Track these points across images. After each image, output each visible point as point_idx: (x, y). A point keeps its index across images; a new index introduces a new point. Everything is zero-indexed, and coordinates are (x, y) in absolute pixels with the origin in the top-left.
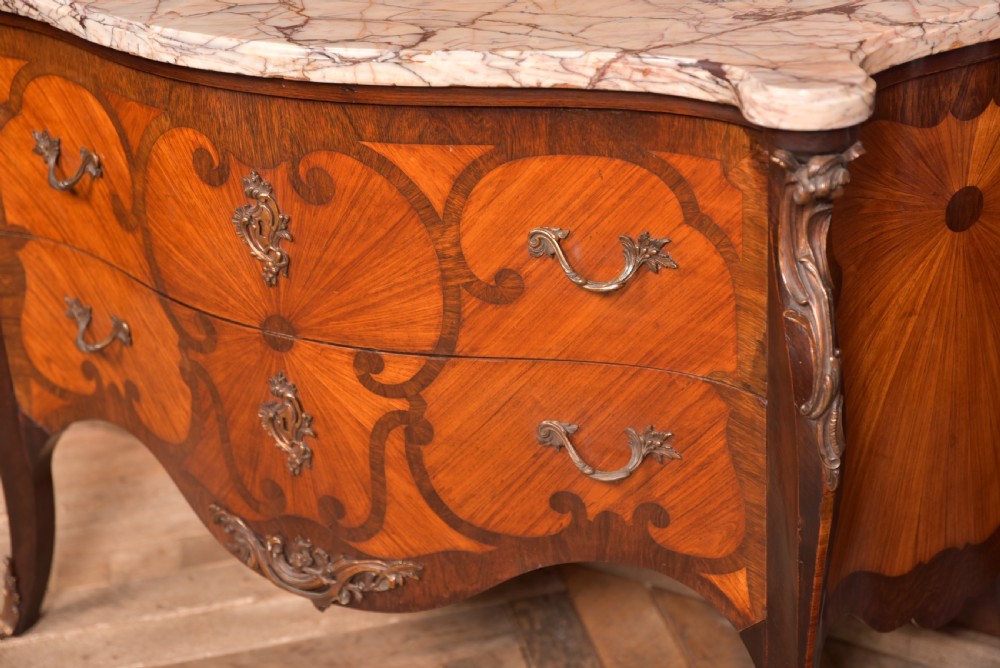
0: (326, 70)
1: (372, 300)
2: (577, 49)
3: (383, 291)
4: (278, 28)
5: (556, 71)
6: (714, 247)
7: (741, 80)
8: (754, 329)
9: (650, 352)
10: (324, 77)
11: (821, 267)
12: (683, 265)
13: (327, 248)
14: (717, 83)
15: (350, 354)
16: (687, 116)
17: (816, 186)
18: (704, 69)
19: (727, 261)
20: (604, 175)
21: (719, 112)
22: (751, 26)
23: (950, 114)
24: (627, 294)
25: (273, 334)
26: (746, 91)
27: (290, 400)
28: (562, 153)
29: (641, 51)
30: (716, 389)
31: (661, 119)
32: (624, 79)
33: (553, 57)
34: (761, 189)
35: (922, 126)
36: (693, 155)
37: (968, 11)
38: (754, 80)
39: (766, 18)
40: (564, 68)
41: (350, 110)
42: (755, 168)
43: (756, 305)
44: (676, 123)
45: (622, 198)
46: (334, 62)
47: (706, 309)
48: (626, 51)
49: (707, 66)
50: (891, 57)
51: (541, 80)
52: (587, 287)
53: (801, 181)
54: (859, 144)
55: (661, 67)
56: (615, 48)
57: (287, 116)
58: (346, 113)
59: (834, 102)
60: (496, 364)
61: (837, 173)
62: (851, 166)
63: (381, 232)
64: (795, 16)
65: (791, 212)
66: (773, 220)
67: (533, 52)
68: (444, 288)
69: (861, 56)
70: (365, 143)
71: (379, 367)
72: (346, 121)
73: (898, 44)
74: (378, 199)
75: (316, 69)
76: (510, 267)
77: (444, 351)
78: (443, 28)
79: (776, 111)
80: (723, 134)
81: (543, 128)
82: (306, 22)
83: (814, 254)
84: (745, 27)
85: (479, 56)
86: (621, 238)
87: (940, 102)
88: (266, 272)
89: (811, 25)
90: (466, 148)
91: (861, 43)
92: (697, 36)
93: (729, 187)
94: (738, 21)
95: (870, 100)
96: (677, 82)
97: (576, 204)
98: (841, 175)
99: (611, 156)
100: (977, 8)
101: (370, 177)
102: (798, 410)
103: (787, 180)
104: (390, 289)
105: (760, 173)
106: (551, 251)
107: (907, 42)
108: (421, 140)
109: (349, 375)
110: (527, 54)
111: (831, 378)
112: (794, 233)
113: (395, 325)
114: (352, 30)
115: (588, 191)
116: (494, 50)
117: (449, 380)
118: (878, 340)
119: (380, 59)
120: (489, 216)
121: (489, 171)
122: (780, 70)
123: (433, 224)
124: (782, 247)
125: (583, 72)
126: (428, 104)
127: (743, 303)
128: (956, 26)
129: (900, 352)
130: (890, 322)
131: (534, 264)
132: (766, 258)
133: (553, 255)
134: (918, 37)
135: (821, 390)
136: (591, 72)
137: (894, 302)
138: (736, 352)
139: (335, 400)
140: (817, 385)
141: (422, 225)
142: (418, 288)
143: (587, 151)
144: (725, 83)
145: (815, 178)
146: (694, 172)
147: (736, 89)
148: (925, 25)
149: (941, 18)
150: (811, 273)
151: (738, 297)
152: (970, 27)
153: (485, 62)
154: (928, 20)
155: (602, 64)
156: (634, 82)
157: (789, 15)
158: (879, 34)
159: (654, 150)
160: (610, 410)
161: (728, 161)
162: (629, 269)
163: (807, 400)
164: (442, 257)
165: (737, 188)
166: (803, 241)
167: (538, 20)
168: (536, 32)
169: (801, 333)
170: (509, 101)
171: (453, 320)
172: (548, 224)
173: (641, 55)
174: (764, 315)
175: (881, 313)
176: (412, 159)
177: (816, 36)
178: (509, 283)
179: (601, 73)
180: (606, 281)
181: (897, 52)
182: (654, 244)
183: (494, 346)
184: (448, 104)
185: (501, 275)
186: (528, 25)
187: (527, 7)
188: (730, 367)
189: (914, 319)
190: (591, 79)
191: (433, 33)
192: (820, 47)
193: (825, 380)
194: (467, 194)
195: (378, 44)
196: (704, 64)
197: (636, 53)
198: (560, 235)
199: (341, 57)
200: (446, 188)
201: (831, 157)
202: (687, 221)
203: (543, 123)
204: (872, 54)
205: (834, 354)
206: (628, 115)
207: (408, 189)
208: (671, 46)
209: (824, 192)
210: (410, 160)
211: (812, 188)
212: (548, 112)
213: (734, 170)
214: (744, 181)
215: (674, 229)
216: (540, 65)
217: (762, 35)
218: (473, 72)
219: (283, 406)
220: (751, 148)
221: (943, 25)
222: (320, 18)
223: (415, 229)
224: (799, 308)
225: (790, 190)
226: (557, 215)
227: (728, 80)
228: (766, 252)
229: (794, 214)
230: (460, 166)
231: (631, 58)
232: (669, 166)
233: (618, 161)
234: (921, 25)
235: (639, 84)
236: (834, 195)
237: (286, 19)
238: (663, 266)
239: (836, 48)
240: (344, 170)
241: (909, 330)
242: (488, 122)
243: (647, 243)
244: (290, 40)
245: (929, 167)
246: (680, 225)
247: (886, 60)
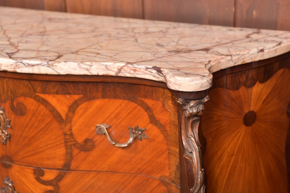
0: (23, 68)
1: (40, 150)
2: (112, 62)
3: (44, 146)
4: (7, 54)
5: (104, 69)
6: (160, 132)
7: (166, 74)
8: (175, 161)
9: (140, 169)
10: (22, 71)
11: (196, 139)
12: (150, 138)
13: (24, 131)
14: (159, 74)
15: (32, 169)
16: (150, 86)
17: (192, 111)
18: (154, 70)
19: (165, 136)
20: (122, 106)
21: (160, 84)
22: (173, 55)
23: (243, 86)
24: (131, 148)
25: (5, 162)
26: (168, 77)
27: (10, 187)
28: (107, 98)
29: (134, 63)
30: (163, 182)
31: (141, 86)
32: (127, 73)
33: (103, 65)
34: (175, 111)
35: (233, 90)
36: (152, 99)
37: (247, 51)
38: (171, 74)
39: (178, 52)
40: (106, 68)
41: (32, 83)
42: (173, 104)
43: (175, 152)
44: (146, 88)
45: (129, 114)
46: (25, 65)
47: (158, 153)
48: (128, 63)
49: (155, 69)
50: (220, 66)
51: (99, 72)
52: (116, 145)
53: (187, 109)
54: (207, 96)
55: (140, 69)
56: (124, 62)
57: (9, 84)
58: (30, 83)
59: (197, 82)
60: (85, 173)
61: (200, 107)
62: (205, 104)
63: (43, 125)
64: (189, 52)
65: (185, 120)
66: (180, 122)
67: (96, 63)
68: (66, 146)
69: (209, 66)
70: (38, 94)
71: (43, 174)
72: (30, 86)
73: (223, 62)
74: (42, 114)
75: (19, 68)
76: (89, 138)
77: (66, 168)
78: (66, 54)
79: (178, 85)
80: (162, 92)
81: (100, 89)
82: (17, 51)
83: (194, 134)
84: (171, 55)
85: (77, 64)
86: (128, 128)
87: (239, 81)
88: (2, 140)
89: (193, 55)
90: (73, 96)
91: (210, 61)
92: (153, 58)
93: (165, 110)
94: (169, 53)
95: (211, 81)
96: (146, 74)
97: (112, 116)
98: (201, 107)
99: (124, 99)
100: (250, 50)
101: (39, 106)
102: (189, 191)
103: (183, 109)
104: (47, 146)
105: (175, 106)
106: (104, 133)
107: (226, 61)
108: (57, 93)
109: (32, 177)
110: (94, 63)
111: (200, 179)
112: (187, 127)
113: (48, 159)
114: (33, 54)
115: (117, 111)
116: (83, 62)
117: (68, 179)
118: (221, 164)
119: (42, 65)
120: (82, 120)
121: (81, 104)
122: (180, 70)
123: (62, 122)
124: (183, 132)
125: (113, 70)
126: (59, 80)
127: (171, 152)
128: (243, 56)
129: (229, 169)
130: (225, 158)
131: (98, 137)
132: (178, 136)
133: (105, 134)
134: (230, 60)
135: (197, 184)
136: (116, 70)
137: (226, 151)
138: (169, 169)
139: (27, 186)
140: (195, 182)
141: (58, 123)
142: (57, 145)
143: (116, 97)
144: (162, 75)
145: (192, 108)
146: (153, 105)
147: (165, 77)
148: (232, 56)
149: (238, 53)
150: (193, 141)
151: (169, 149)
152: (248, 56)
153: (79, 66)
154: (233, 54)
155: (120, 67)
156: (131, 74)
157: (187, 51)
158: (216, 59)
159: (139, 97)
160: (126, 190)
161: (164, 102)
162: (131, 139)
163: (192, 187)
164: (65, 134)
165: (168, 111)
166: (190, 130)
167: (100, 52)
168: (98, 56)
169: (190, 162)
170: (88, 80)
171: (69, 157)
172: (103, 123)
173: (133, 64)
174: (178, 156)
175: (222, 155)
176: (54, 100)
177: (194, 59)
178: (89, 144)
179: (120, 70)
180: (123, 143)
181: (222, 65)
182: (140, 130)
183: (84, 167)
184: (66, 81)
185: (86, 141)
186: (96, 53)
187: (97, 47)
188: (167, 174)
189: (234, 157)
190: (116, 72)
191: (62, 56)
192: (195, 63)
193: (198, 180)
194: (74, 112)
195: (41, 59)
196: (155, 68)
197: (132, 64)
198: (107, 127)
199: (28, 64)
200: (66, 110)
201: (197, 101)
202: (151, 122)
203: (100, 87)
204: (213, 65)
205: (201, 170)
206: (130, 85)
207: (53, 111)
208: (144, 61)
209: (195, 113)
210: (53, 100)
211: (191, 112)
212: (102, 84)
213: (166, 105)
214: (170, 109)
215: (147, 125)
216: (98, 67)
217: (177, 58)
218: (75, 69)
219: (8, 189)
220: (172, 97)
221: (238, 56)
222: (23, 50)
223: (55, 125)
224: (189, 154)
225: (184, 112)
226: (106, 120)
227: (163, 74)
228: (178, 134)
229: (186, 121)
230: (71, 102)
231: (129, 65)
232: (144, 103)
233: (127, 101)
234: (231, 55)
235: (133, 74)
236: (199, 114)
237: (10, 50)
238: (143, 138)
239: (200, 63)
240: (30, 103)
241: (232, 161)
242: (81, 87)
243: (137, 130)
244: (10, 57)
245: (236, 104)
246: (149, 124)
247: (218, 67)
